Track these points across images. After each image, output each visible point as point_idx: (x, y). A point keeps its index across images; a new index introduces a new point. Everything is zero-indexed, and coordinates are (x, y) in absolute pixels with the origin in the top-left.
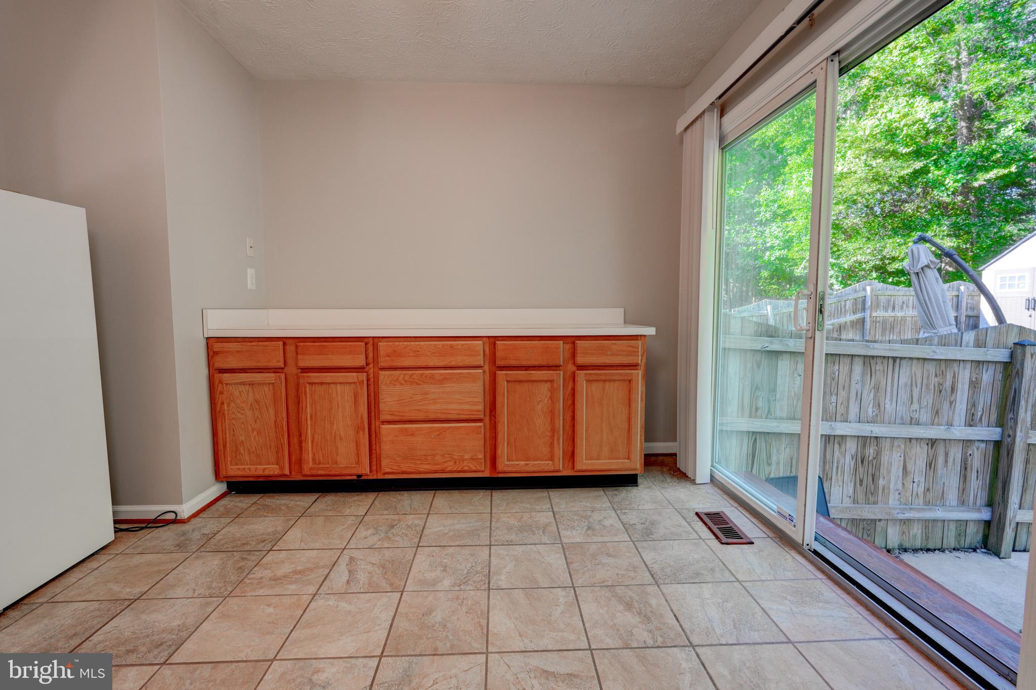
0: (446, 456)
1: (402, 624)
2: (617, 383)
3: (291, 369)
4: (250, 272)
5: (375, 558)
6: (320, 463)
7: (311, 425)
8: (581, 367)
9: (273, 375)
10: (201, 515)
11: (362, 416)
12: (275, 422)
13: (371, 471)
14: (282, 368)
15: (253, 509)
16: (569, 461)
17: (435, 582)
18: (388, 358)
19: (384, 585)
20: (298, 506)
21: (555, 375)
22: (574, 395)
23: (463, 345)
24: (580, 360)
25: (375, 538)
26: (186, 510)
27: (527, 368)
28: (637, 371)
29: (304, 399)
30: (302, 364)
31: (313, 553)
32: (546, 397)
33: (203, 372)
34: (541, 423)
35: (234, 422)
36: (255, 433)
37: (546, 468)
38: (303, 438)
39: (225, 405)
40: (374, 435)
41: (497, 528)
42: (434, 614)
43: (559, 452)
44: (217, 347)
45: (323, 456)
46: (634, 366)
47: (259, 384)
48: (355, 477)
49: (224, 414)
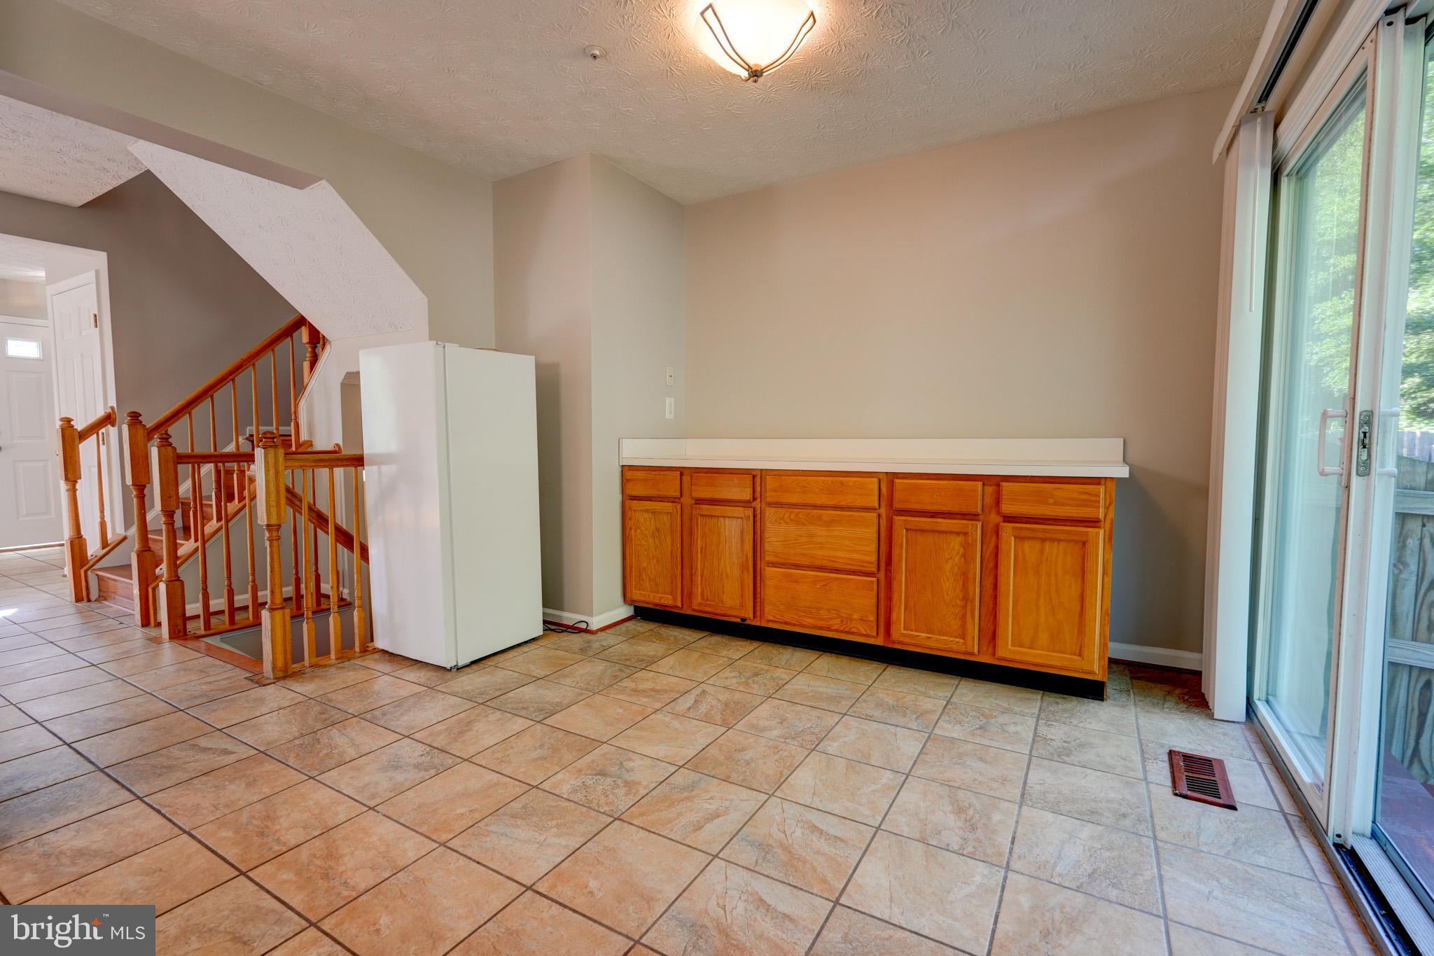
0: (833, 612)
1: (713, 751)
2: (1062, 545)
3: (687, 500)
4: (669, 401)
5: (724, 696)
6: (707, 600)
7: (701, 557)
8: (1009, 519)
9: (670, 504)
10: (607, 631)
11: (747, 555)
12: (672, 551)
13: (754, 617)
14: (679, 498)
15: (647, 634)
16: (989, 643)
17: (765, 729)
18: (774, 493)
19: (718, 718)
20: (685, 639)
21: (970, 526)
22: (997, 555)
23: (855, 481)
24: (1007, 508)
25: (735, 681)
26: (596, 622)
27: (934, 515)
28: (1096, 530)
29: (696, 531)
30: (696, 495)
31: (674, 680)
32: (957, 554)
33: (618, 497)
34: (949, 587)
35: (638, 547)
36: (655, 560)
37: (955, 647)
38: (694, 571)
39: (633, 530)
40: (758, 578)
41: (865, 701)
42: (745, 752)
43: (973, 630)
44: (629, 474)
45: (710, 592)
46: (1094, 523)
47: (660, 512)
48: (739, 620)
49: (631, 539)
